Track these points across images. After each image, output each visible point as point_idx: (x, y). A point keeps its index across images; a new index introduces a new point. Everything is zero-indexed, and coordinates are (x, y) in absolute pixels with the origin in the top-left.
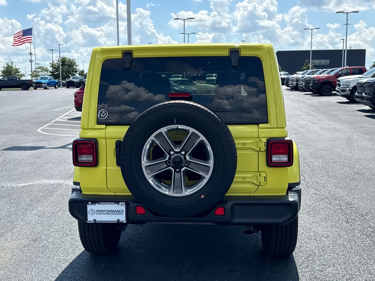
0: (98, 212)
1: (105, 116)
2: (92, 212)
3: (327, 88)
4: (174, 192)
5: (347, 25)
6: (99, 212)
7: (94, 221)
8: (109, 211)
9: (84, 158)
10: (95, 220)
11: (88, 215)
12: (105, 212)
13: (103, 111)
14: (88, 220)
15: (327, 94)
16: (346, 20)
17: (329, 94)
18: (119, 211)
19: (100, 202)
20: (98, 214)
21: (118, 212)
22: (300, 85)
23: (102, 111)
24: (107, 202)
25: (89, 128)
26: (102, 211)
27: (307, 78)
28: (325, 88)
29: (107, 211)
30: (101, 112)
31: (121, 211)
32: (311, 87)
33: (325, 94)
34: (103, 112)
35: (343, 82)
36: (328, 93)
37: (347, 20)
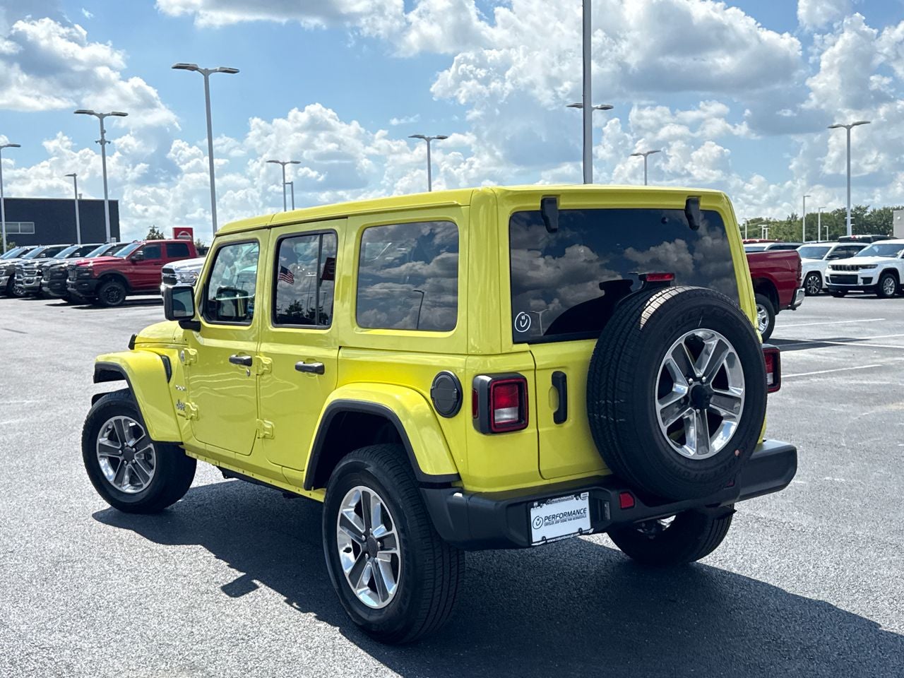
0: (547, 521)
1: (527, 325)
2: (538, 522)
3: (113, 289)
4: (700, 452)
5: (103, 142)
6: (550, 520)
7: (543, 540)
8: (564, 515)
9: (505, 415)
10: (544, 538)
11: (533, 529)
12: (558, 518)
13: (523, 314)
14: (534, 541)
15: (114, 304)
16: (100, 132)
17: (119, 302)
18: (578, 512)
19: (552, 498)
20: (547, 524)
21: (576, 514)
22: (24, 282)
23: (520, 316)
24: (562, 496)
25: (503, 352)
26: (554, 517)
27: (52, 266)
28: (110, 288)
29: (561, 516)
30: (520, 318)
31: (582, 512)
32: (73, 286)
33: (109, 303)
34: (523, 318)
35: (180, 274)
36: (117, 300)
37: (103, 132)
